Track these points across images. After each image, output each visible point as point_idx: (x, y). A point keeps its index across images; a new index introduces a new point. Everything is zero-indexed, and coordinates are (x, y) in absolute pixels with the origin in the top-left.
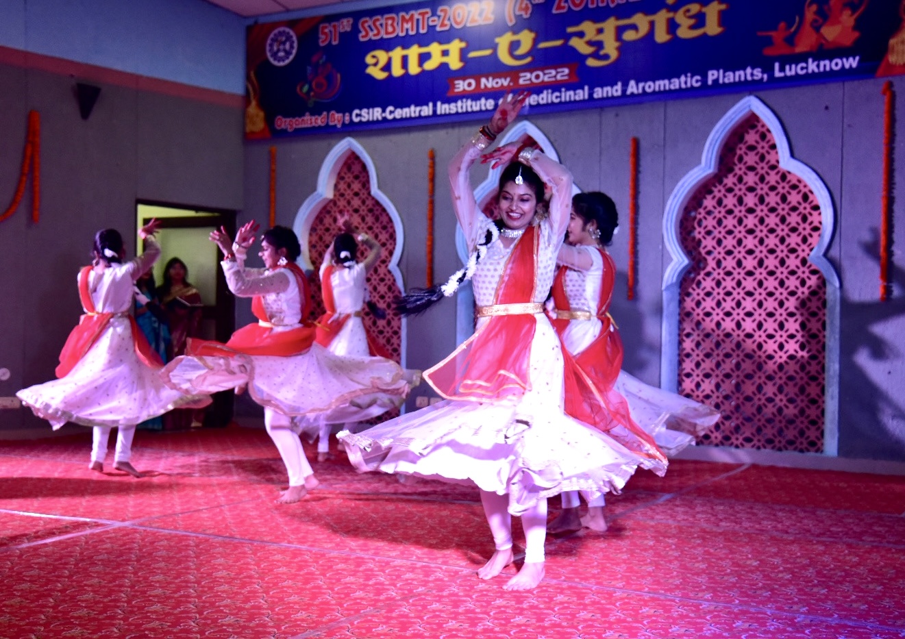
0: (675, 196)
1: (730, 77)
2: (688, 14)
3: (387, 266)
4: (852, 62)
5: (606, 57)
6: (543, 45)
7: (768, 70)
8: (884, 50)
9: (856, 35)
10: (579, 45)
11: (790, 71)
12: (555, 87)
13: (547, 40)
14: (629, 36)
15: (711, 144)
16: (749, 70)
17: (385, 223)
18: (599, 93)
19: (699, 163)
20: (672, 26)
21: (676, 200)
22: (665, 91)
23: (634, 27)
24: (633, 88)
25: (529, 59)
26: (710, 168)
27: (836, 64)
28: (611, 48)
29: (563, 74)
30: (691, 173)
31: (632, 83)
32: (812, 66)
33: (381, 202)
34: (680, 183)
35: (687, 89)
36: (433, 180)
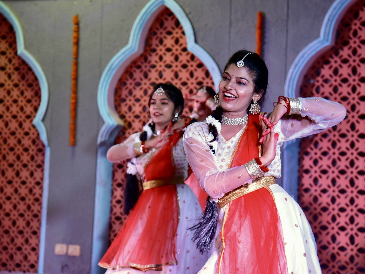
0: (296, 65)
3: (31, 121)
15: (329, 20)
17: (30, 81)
19: (318, 36)
21: (297, 68)
26: (327, 41)
30: (311, 45)
33: (27, 61)
34: (301, 54)
36: (77, 43)
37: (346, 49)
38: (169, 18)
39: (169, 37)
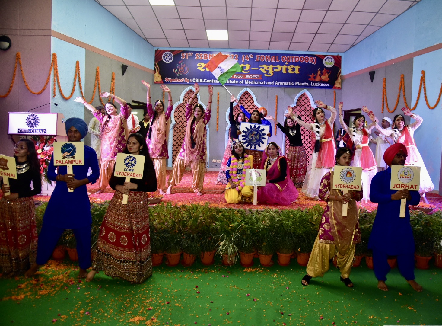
1: (301, 84)
2: (291, 67)
4: (328, 85)
5: (270, 74)
6: (252, 69)
7: (310, 83)
8: (334, 84)
9: (329, 79)
10: (262, 70)
11: (315, 85)
12: (256, 80)
13: (253, 68)
14: (276, 70)
15: (295, 99)
16: (305, 83)
18: (267, 83)
19: (293, 103)
20: (287, 70)
22: (285, 85)
23: (277, 68)
24: (276, 83)
25: (248, 72)
26: (295, 104)
27: (324, 85)
28: (271, 72)
29: (258, 77)
31: (277, 82)
32: (319, 85)
35: (290, 85)
36: (218, 100)
37: (298, 107)
38: (247, 95)
39: (247, 100)
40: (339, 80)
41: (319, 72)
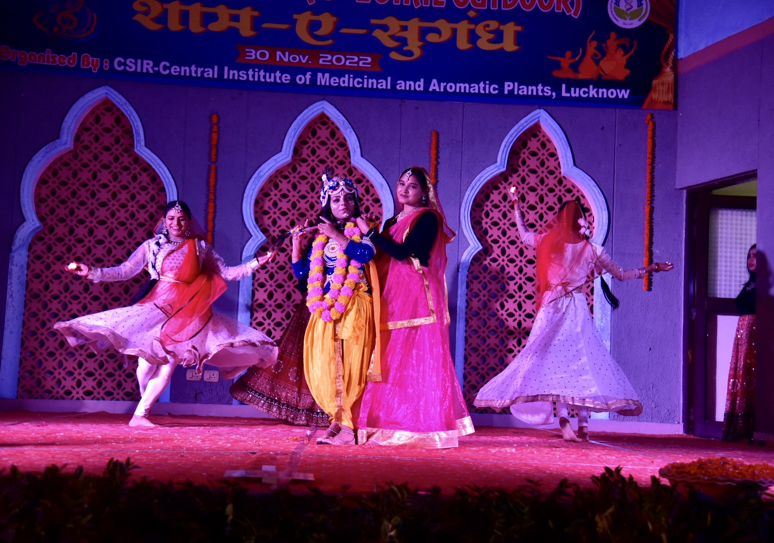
1: (524, 90)
2: (487, 29)
4: (624, 94)
5: (410, 53)
6: (344, 31)
7: (556, 88)
8: (648, 89)
9: (627, 72)
10: (383, 37)
11: (575, 93)
12: (358, 73)
13: (349, 27)
14: (432, 38)
15: (505, 146)
16: (540, 87)
18: (401, 85)
19: (495, 161)
20: (473, 37)
21: (473, 191)
22: (465, 94)
23: (437, 31)
24: (434, 86)
25: (330, 42)
27: (612, 93)
28: (414, 46)
29: (366, 62)
30: (488, 169)
31: (434, 81)
32: (593, 92)
34: (478, 177)
35: (485, 95)
37: (515, 176)
38: (324, 128)
39: (323, 148)
40: (668, 75)
41: (592, 47)
